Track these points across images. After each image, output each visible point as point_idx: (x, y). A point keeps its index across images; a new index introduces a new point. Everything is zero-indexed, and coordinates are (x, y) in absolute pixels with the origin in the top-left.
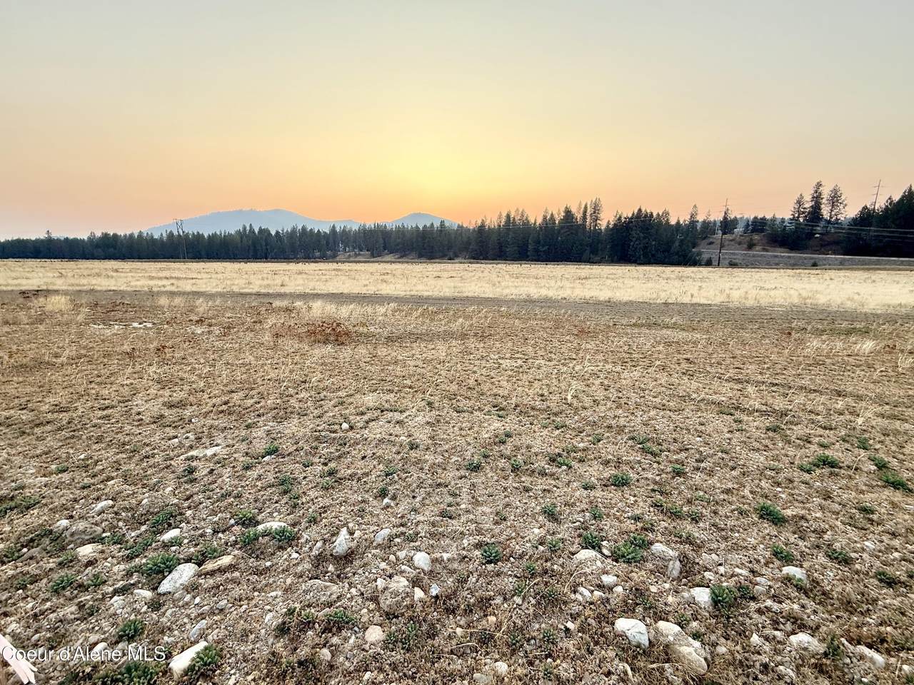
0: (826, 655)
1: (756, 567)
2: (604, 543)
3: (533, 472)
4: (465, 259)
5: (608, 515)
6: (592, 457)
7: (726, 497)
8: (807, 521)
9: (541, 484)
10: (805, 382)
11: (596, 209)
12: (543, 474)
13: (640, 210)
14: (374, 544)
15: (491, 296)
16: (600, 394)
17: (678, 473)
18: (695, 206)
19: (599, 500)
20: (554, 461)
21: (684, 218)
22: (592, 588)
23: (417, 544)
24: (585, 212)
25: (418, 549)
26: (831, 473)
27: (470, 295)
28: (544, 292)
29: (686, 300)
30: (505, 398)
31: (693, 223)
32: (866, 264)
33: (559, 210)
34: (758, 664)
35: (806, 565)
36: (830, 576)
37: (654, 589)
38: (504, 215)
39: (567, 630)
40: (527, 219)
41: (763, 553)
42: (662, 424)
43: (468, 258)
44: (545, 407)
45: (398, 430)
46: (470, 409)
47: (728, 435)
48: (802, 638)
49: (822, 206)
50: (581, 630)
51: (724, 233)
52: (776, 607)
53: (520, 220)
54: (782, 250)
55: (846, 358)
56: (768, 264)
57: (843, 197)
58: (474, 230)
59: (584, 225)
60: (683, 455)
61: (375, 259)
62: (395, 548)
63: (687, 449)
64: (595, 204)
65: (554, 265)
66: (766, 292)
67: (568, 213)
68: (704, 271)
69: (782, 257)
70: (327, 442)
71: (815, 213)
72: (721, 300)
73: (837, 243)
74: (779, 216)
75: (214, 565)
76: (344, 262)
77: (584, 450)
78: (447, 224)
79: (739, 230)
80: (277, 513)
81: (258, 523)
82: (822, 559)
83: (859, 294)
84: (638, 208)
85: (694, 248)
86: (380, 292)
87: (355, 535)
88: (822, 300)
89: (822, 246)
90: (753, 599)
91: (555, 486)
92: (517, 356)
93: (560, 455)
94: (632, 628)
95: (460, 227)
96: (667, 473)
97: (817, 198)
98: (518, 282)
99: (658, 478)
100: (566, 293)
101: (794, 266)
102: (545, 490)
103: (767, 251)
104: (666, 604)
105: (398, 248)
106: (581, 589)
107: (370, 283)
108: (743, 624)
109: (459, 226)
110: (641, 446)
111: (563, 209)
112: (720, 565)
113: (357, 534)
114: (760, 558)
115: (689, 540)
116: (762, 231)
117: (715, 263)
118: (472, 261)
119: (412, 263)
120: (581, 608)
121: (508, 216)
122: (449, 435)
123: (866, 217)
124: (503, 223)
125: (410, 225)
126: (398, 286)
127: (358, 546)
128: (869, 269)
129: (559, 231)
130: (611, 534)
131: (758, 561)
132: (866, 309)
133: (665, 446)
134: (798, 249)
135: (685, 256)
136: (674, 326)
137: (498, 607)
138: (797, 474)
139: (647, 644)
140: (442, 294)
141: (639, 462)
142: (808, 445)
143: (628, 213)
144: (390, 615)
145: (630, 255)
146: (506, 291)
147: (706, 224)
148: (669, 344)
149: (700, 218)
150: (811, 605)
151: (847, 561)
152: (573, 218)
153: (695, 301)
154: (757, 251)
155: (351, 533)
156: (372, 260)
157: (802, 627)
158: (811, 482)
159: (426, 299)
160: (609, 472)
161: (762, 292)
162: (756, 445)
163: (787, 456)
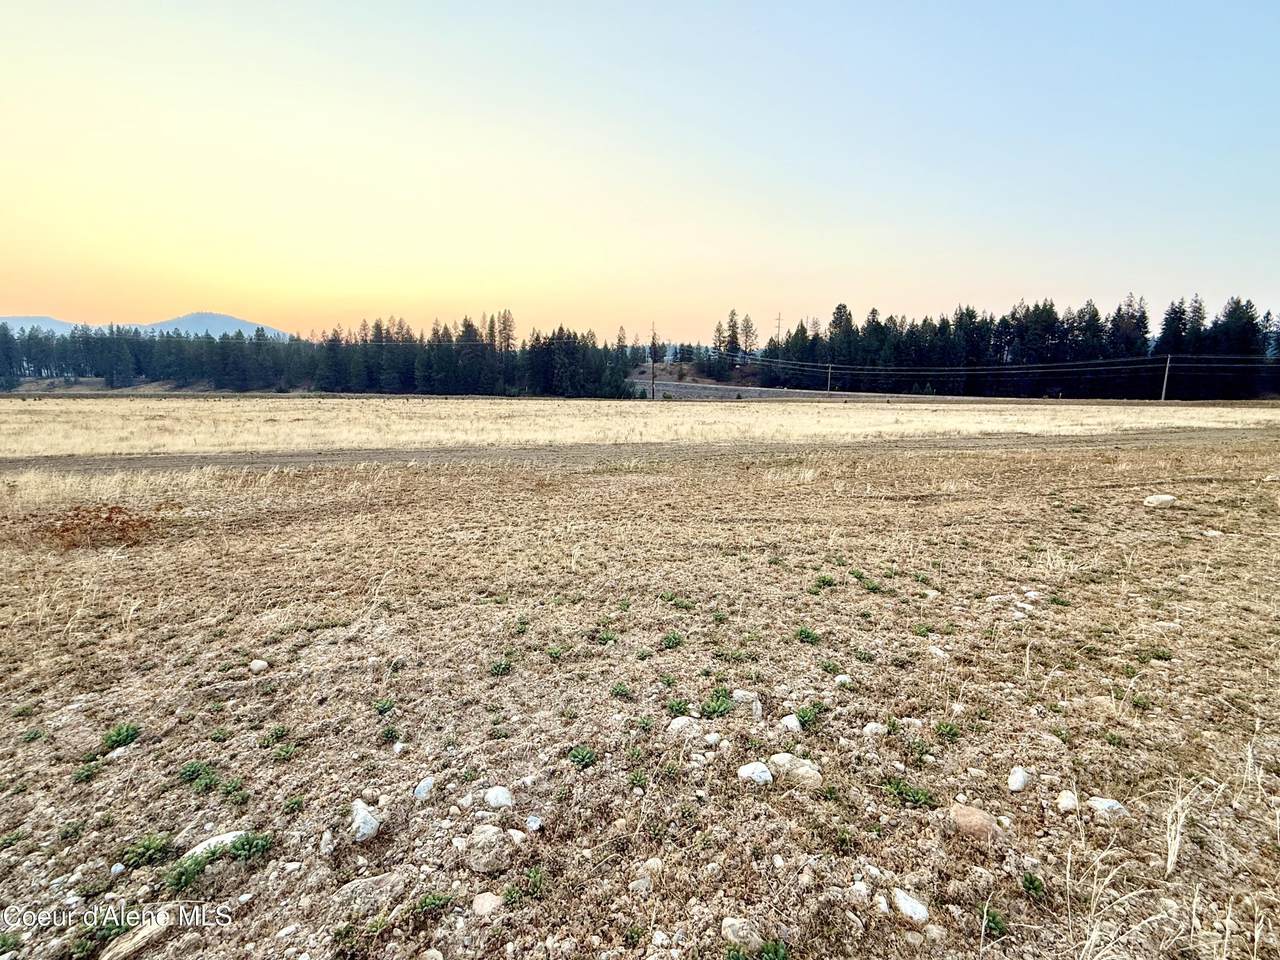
0: (889, 733)
1: (817, 685)
2: (690, 706)
3: (577, 656)
4: (309, 391)
5: (680, 679)
6: (631, 624)
7: (768, 632)
8: (834, 635)
9: (595, 666)
10: (777, 515)
11: (507, 322)
12: (589, 656)
13: (561, 329)
14: (418, 803)
15: (380, 446)
16: (602, 556)
17: (720, 620)
18: (622, 328)
19: (663, 666)
20: (593, 638)
21: (612, 343)
22: (703, 751)
23: (481, 780)
24: (492, 327)
25: (486, 786)
26: (832, 591)
27: (345, 445)
28: (460, 437)
29: (636, 439)
30: (490, 579)
31: (622, 348)
32: (779, 396)
33: (455, 323)
34: (853, 758)
35: (848, 670)
36: (866, 673)
37: (753, 731)
38: (371, 324)
39: (700, 799)
40: (408, 331)
41: (816, 672)
42: (683, 575)
43: (314, 391)
44: (546, 581)
45: (355, 650)
46: (448, 602)
47: (742, 575)
48: (871, 727)
49: (738, 336)
50: (712, 792)
51: (655, 361)
52: (845, 711)
53: (397, 333)
54: (709, 381)
55: (797, 488)
56: (699, 397)
57: (754, 328)
58: (321, 345)
59: (492, 345)
60: (713, 603)
61: (116, 392)
62: (454, 796)
63: (715, 596)
64: (504, 317)
65: (458, 399)
66: (709, 427)
67: (469, 327)
68: (642, 405)
69: (711, 388)
70: (234, 696)
71: (733, 343)
72: (671, 438)
73: (754, 375)
74: (703, 345)
75: (135, 941)
76: (40, 397)
77: (618, 620)
78: (269, 334)
79: (668, 358)
80: (211, 824)
81: (181, 851)
82: (856, 663)
83: (782, 426)
84: (559, 326)
85: (625, 377)
86: (162, 450)
87: (381, 804)
88: (757, 433)
89: (743, 377)
90: (827, 710)
91: (610, 665)
92: (467, 525)
93: (597, 631)
94: (754, 770)
95: (295, 341)
96: (710, 623)
97: (733, 327)
98: (414, 424)
99: (705, 630)
100: (492, 437)
101: (722, 398)
102: (603, 672)
103: (697, 382)
104: (769, 740)
105: (170, 371)
106: (693, 756)
107: (132, 433)
108: (828, 734)
109: (292, 338)
110: (672, 602)
111: (460, 322)
112: (791, 692)
113: (383, 800)
114: (816, 676)
115: (759, 679)
116: (690, 360)
117: (649, 396)
118: (323, 393)
119: (205, 398)
120: (702, 772)
121: (378, 327)
122: (440, 640)
123: (773, 349)
124: (370, 337)
125: (193, 332)
126: (200, 438)
127: (393, 816)
128: (782, 401)
129: (458, 352)
130: (691, 695)
131: (816, 679)
132: (792, 441)
133: (694, 598)
134: (723, 381)
135: (618, 387)
136: (636, 470)
137: (620, 807)
138: (808, 598)
139: (771, 779)
140: (293, 447)
141: (681, 619)
142: (805, 571)
143: (547, 332)
144: (493, 874)
145: (556, 386)
146: (403, 438)
147: (635, 350)
148: (641, 491)
149: (629, 343)
150: (864, 700)
151: (871, 659)
152: (476, 335)
153: (645, 440)
154: (687, 382)
155: (373, 802)
156: (110, 392)
157: (867, 719)
158: (821, 601)
159: (265, 456)
160: (657, 637)
161: (707, 428)
162: (769, 579)
163: (794, 583)
